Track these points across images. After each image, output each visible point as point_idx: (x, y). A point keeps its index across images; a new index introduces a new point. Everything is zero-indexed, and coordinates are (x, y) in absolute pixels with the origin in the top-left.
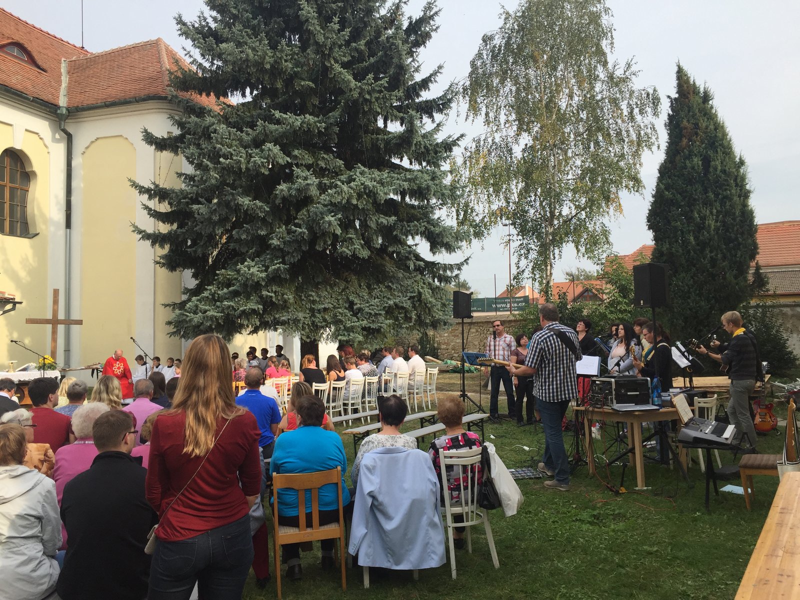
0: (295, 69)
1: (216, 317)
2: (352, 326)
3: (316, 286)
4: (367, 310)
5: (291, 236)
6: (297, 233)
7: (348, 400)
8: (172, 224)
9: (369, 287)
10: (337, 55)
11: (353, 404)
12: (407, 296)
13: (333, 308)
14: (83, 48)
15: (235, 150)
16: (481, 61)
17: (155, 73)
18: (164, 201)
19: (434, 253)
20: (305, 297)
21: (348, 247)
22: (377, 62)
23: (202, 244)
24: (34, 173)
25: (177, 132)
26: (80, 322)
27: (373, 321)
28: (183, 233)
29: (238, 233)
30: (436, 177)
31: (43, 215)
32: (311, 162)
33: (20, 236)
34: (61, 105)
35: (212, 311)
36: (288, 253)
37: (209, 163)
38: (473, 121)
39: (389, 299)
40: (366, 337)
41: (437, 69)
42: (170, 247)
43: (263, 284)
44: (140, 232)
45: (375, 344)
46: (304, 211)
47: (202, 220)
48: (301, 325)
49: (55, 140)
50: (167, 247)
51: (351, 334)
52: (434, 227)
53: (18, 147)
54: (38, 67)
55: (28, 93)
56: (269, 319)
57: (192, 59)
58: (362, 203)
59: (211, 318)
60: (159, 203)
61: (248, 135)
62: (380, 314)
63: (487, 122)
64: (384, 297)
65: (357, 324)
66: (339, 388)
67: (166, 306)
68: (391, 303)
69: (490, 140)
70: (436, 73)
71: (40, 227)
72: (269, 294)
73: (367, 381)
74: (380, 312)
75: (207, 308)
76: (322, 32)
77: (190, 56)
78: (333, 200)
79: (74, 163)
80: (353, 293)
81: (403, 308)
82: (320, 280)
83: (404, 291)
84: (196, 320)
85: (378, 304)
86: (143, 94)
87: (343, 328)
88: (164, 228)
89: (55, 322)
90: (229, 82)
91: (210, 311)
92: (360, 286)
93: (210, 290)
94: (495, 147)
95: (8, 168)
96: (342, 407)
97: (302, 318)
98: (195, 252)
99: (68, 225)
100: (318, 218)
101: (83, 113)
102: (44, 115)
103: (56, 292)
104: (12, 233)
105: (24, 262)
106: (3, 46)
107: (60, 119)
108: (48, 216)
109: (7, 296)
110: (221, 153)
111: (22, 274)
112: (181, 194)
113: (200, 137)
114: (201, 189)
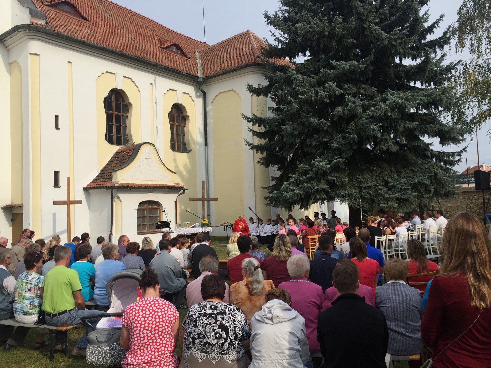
0: (344, 32)
1: (300, 194)
2: (389, 197)
3: (362, 172)
4: (398, 186)
5: (345, 140)
6: (350, 138)
7: (398, 248)
8: (265, 139)
9: (397, 171)
10: (371, 19)
11: (401, 251)
12: (426, 176)
13: (374, 185)
14: (205, 43)
15: (307, 89)
16: (466, 9)
17: (249, 51)
18: (261, 125)
19: (443, 145)
20: (355, 179)
21: (385, 144)
22: (396, 20)
23: (286, 149)
24: (188, 116)
25: (266, 83)
26: (216, 199)
27: (403, 193)
28: (274, 143)
29: (310, 141)
30: (446, 91)
31: (193, 139)
32: (355, 91)
33: (183, 152)
34: (199, 76)
35: (297, 190)
36: (344, 151)
37: (292, 99)
38: (461, 52)
39: (413, 178)
40: (399, 204)
41: (439, 18)
42: (267, 152)
43: (329, 172)
44: (250, 145)
45: (405, 209)
46: (352, 124)
47: (287, 134)
48: (353, 198)
49: (197, 97)
50: (265, 153)
51: (389, 203)
52: (443, 127)
53: (179, 103)
54: (186, 56)
55: (183, 71)
56: (333, 195)
57: (275, 38)
58: (395, 114)
59: (297, 195)
60: (259, 127)
61: (314, 79)
62: (408, 189)
63: (472, 51)
64: (409, 177)
65: (393, 196)
66: (392, 239)
67: (264, 188)
68: (416, 181)
69: (474, 63)
70: (439, 21)
71: (192, 146)
72: (333, 178)
73: (410, 235)
74: (408, 187)
75: (294, 188)
76: (362, 5)
77: (275, 36)
78: (375, 114)
79: (207, 109)
80: (387, 175)
81: (424, 184)
82: (364, 168)
83: (424, 173)
84: (288, 196)
85: (406, 182)
86: (243, 64)
87: (382, 199)
88: (263, 142)
89: (203, 199)
90: (298, 48)
91: (296, 190)
92: (391, 170)
93: (294, 177)
94: (478, 68)
95: (175, 114)
96: (394, 252)
97: (354, 193)
98: (282, 154)
99: (206, 144)
100: (364, 127)
101: (211, 79)
102: (190, 83)
103: (203, 182)
104: (178, 151)
105: (185, 166)
106: (169, 47)
107: (200, 85)
108: (195, 140)
109: (180, 186)
110: (299, 92)
111: (185, 173)
112: (273, 120)
113: (283, 84)
114: (284, 116)
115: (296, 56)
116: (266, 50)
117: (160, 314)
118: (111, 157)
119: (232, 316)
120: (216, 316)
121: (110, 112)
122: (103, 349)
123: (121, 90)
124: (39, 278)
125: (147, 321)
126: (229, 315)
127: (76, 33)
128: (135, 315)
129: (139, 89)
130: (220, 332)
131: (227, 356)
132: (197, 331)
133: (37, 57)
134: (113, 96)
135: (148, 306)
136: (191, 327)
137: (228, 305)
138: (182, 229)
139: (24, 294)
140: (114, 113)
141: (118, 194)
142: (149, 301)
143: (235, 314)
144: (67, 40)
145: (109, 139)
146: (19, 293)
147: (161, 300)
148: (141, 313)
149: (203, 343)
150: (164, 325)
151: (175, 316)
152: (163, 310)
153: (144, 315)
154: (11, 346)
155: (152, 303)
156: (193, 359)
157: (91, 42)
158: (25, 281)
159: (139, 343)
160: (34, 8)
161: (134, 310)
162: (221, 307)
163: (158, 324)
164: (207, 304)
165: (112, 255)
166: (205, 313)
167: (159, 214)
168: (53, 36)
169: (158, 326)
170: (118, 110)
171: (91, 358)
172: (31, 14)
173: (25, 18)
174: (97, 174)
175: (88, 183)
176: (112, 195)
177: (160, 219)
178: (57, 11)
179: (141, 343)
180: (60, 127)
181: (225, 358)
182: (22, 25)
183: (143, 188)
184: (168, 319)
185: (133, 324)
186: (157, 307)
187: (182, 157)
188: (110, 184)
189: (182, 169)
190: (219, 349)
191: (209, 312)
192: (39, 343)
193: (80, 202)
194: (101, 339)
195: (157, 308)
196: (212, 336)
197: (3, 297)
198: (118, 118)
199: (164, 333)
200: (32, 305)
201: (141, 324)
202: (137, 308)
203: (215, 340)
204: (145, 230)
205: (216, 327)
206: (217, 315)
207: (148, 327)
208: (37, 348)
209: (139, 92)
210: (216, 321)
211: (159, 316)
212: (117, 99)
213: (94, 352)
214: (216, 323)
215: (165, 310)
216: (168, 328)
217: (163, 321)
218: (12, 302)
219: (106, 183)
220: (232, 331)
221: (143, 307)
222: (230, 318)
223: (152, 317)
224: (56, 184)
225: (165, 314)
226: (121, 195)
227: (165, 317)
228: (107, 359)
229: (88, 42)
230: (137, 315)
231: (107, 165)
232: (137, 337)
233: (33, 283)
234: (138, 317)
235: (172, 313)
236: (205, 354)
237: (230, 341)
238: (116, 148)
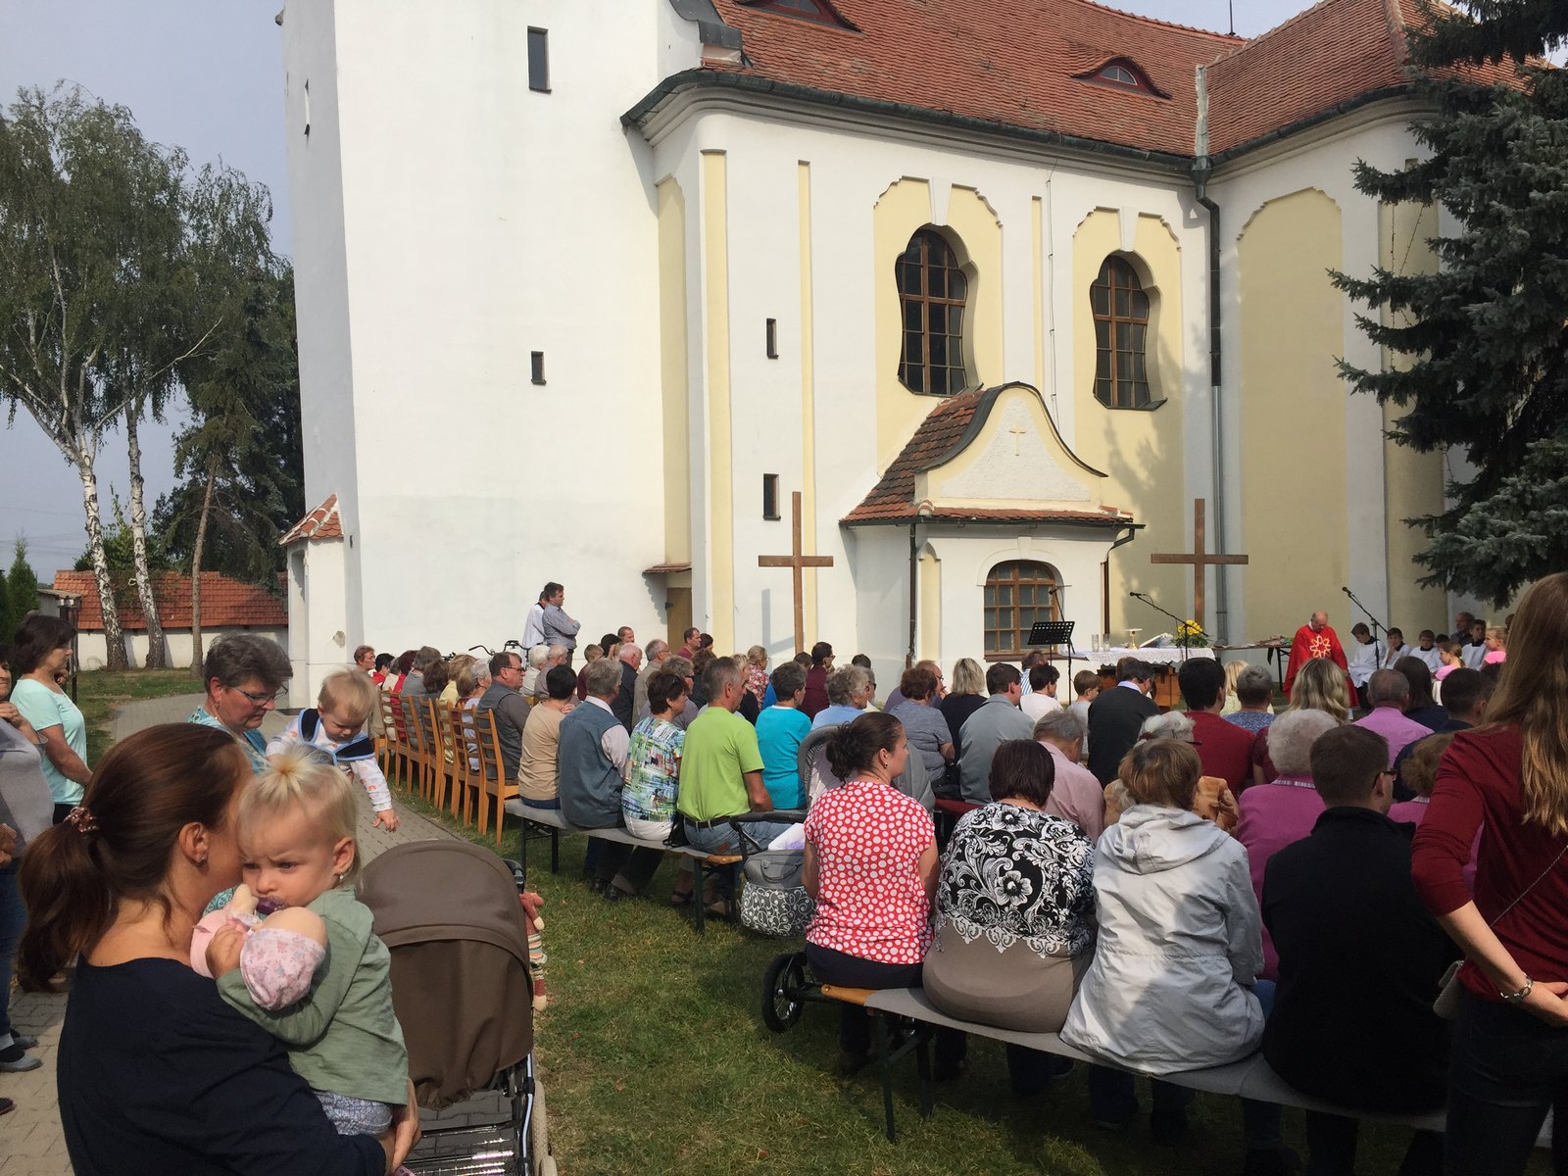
1: (1528, 543)
8: (1421, 351)
14: (1232, 34)
17: (1377, 44)
18: (1404, 306)
24: (1155, 291)
25: (1426, 154)
26: (1243, 560)
28: (1446, 367)
31: (1172, 365)
33: (1136, 408)
34: (1198, 153)
35: (1518, 530)
37: (1503, 208)
42: (1419, 400)
44: (1354, 375)
49: (1189, 223)
50: (1412, 402)
53: (1128, 249)
54: (1156, 92)
55: (1141, 145)
59: (1518, 546)
60: (1393, 311)
67: (1412, 523)
71: (1169, 387)
75: (1507, 523)
79: (1223, 261)
84: (1482, 550)
88: (1403, 362)
89: (1199, 559)
90: (1546, 19)
91: (1514, 529)
93: (1513, 485)
95: (1114, 288)
98: (1476, 405)
99: (1216, 378)
101: (1239, 159)
102: (1169, 180)
103: (1199, 504)
104: (1123, 404)
105: (1144, 452)
106: (1098, 70)
107: (1198, 182)
108: (1181, 366)
109: (1119, 515)
110: (1533, 180)
111: (1142, 474)
112: (1441, 283)
113: (1481, 156)
114: (1487, 267)
115: (1547, 46)
116: (1425, 39)
117: (883, 826)
118: (915, 430)
119: (1056, 845)
120: (1013, 840)
121: (913, 297)
122: (774, 897)
123: (947, 228)
124: (675, 735)
125: (854, 837)
126: (1047, 842)
127: (820, 73)
128: (828, 819)
129: (1000, 218)
130: (1018, 880)
131: (1035, 939)
132: (964, 869)
133: (719, 158)
134: (924, 249)
135: (857, 800)
136: (951, 860)
137: (1050, 820)
138: (1115, 649)
139: (642, 769)
140: (926, 298)
141: (930, 540)
142: (861, 789)
143: (1066, 842)
144: (798, 98)
145: (911, 377)
146: (633, 766)
147: (890, 794)
148: (841, 816)
149: (975, 901)
150: (892, 853)
151: (923, 837)
152: (892, 818)
153: (848, 821)
154: (621, 893)
155: (869, 796)
156: (953, 936)
157: (861, 95)
158: (645, 738)
159: (835, 885)
160: (712, 20)
161: (827, 806)
162: (1028, 820)
163: (877, 849)
164: (996, 809)
165: (850, 696)
166: (987, 829)
167: (1053, 603)
168: (762, 95)
169: (878, 854)
170: (936, 288)
171: (751, 913)
172: (703, 38)
173: (689, 54)
174: (877, 481)
175: (853, 507)
176: (913, 541)
177: (1055, 615)
178: (773, 16)
179: (839, 883)
180: (779, 350)
181: (1029, 944)
182: (682, 72)
183: (1000, 521)
184: (903, 842)
185: (823, 837)
186: (877, 808)
187: (1135, 426)
188: (907, 510)
189: (1132, 460)
190: (1012, 918)
191: (997, 826)
192: (680, 895)
193: (827, 562)
194: (771, 874)
195: (877, 811)
196: (998, 885)
197: (603, 774)
198: (937, 313)
199: (893, 874)
200: (659, 797)
201: (840, 841)
202: (835, 804)
203: (1005, 895)
204: (1010, 648)
205: (1009, 866)
206: (1014, 836)
207: (855, 849)
208: (675, 905)
209: (1000, 227)
210: (1011, 850)
211: (881, 831)
212: (934, 258)
213: (756, 901)
214: (1009, 855)
215: (896, 820)
216: (902, 862)
217: (890, 846)
218: (619, 789)
219: (898, 506)
220: (1052, 881)
221: (847, 802)
222: (1051, 850)
223: (864, 828)
224: (770, 512)
225: (897, 828)
226: (940, 544)
227: (895, 837)
228: (785, 920)
229: (850, 94)
230: (833, 818)
231: (903, 454)
232: (830, 870)
233: (663, 745)
234: (834, 824)
235: (915, 827)
236: (979, 927)
237: (1043, 904)
238: (930, 404)
